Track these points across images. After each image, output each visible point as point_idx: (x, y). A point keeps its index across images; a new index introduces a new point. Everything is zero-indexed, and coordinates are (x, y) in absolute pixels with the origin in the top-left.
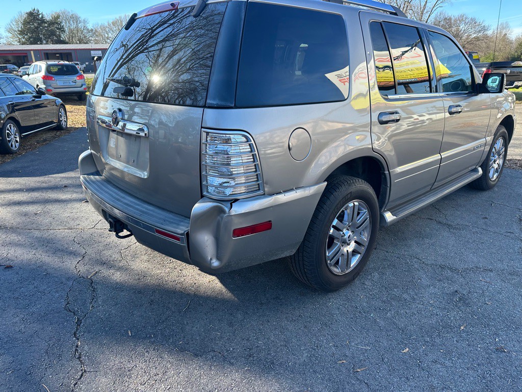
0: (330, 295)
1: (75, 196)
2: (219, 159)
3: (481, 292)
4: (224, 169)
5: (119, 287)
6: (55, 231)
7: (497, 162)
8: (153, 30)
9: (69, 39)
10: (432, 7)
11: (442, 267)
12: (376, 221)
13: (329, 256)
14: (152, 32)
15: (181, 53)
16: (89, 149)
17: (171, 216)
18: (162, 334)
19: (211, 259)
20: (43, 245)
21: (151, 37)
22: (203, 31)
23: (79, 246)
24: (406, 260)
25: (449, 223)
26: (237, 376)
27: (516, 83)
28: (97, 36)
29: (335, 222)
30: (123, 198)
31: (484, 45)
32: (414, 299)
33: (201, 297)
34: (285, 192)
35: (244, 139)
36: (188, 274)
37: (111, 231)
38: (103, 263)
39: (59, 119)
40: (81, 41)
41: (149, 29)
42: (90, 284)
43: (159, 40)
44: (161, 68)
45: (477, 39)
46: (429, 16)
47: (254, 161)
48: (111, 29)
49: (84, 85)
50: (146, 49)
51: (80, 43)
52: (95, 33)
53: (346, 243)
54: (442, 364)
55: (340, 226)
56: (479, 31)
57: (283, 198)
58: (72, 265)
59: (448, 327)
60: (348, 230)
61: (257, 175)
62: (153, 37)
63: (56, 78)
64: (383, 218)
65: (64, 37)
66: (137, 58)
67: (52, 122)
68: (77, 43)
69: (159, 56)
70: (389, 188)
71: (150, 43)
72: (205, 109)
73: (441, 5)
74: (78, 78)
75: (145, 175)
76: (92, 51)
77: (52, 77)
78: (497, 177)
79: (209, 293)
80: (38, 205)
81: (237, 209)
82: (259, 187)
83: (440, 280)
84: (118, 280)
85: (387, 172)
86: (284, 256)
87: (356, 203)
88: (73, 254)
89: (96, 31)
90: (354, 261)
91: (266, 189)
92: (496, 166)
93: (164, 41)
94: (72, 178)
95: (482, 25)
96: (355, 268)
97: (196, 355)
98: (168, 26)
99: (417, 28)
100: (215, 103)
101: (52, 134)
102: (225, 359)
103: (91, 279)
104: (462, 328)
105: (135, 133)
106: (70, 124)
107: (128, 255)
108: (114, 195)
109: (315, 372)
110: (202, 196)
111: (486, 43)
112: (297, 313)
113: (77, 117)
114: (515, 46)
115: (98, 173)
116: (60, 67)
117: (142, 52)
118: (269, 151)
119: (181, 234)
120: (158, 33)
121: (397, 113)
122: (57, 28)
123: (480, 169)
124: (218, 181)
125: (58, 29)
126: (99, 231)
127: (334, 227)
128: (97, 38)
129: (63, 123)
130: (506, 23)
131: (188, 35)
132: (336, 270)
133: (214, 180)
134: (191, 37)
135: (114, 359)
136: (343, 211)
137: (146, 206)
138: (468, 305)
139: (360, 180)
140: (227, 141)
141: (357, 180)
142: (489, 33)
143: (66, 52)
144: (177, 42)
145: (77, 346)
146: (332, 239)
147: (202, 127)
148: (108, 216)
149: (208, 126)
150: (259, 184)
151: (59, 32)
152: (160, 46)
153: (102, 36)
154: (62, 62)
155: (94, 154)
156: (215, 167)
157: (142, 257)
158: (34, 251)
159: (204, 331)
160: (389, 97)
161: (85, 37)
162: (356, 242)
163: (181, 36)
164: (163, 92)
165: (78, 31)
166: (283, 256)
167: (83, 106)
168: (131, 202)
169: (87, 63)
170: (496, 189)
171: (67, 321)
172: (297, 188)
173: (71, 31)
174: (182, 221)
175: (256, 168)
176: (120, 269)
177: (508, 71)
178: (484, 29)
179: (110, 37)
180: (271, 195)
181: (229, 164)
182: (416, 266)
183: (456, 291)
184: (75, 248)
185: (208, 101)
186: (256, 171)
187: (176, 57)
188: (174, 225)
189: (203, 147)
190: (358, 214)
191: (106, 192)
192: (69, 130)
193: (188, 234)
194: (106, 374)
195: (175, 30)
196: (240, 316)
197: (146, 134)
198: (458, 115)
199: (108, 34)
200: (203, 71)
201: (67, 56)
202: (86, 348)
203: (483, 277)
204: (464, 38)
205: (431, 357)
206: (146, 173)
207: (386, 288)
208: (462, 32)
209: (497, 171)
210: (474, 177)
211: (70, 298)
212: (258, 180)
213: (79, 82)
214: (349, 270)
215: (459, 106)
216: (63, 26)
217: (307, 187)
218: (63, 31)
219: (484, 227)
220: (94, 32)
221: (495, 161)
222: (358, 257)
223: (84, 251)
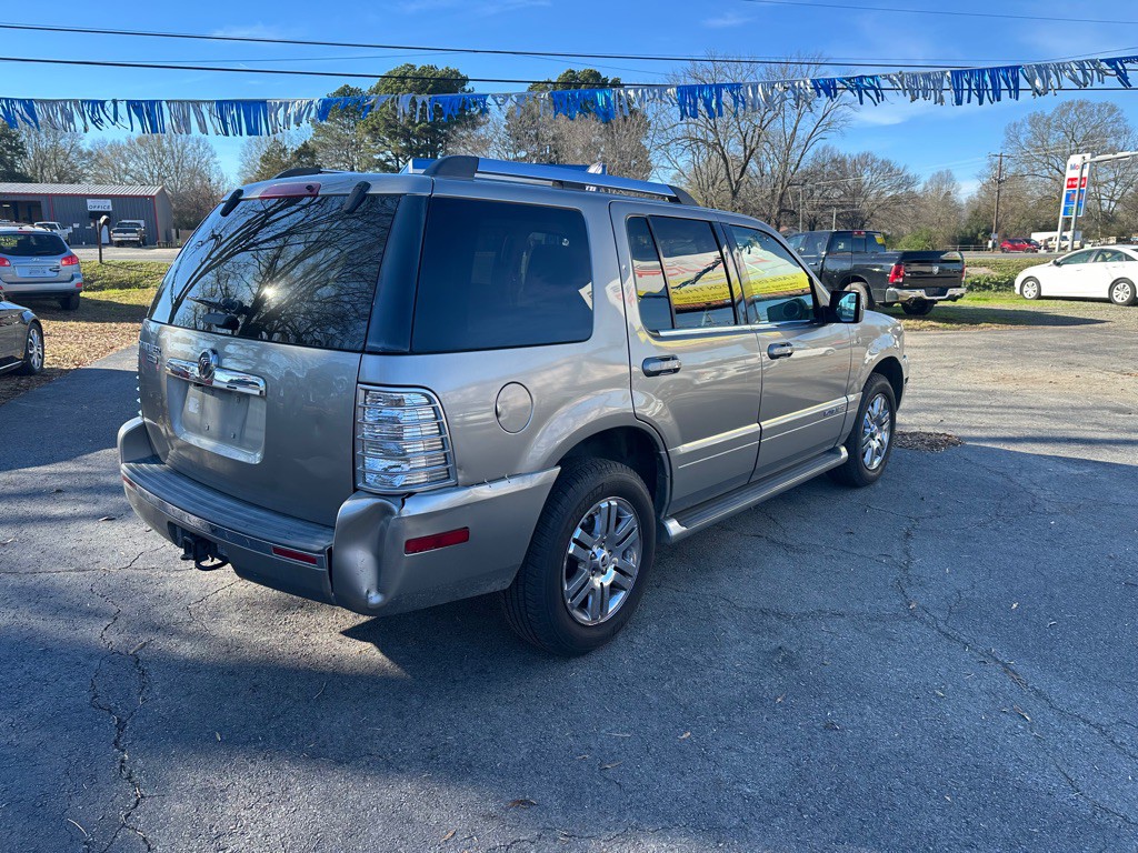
0: (573, 662)
1: (81, 509)
2: (386, 430)
3: (819, 647)
4: (392, 446)
5: (192, 667)
6: (49, 575)
7: (877, 437)
8: (268, 214)
9: (34, 171)
10: (806, 137)
11: (764, 613)
12: (652, 534)
13: (568, 592)
14: (267, 216)
15: (320, 256)
16: (138, 415)
17: (299, 525)
18: (277, 735)
19: (368, 592)
20: (29, 600)
21: (263, 225)
22: (361, 223)
23: (104, 599)
24: (706, 603)
25: (789, 542)
26: (409, 787)
27: (951, 292)
28: (101, 165)
29: (578, 533)
30: (211, 500)
31: (910, 212)
32: (710, 661)
33: (347, 676)
34: (490, 481)
35: (425, 400)
36: (320, 641)
37: (187, 559)
38: (157, 629)
39: (27, 351)
40: (62, 178)
41: (262, 212)
42: (135, 664)
43: (279, 232)
44: (282, 277)
45: (896, 200)
46: (802, 155)
47: (440, 433)
48: (135, 153)
49: (78, 276)
50: (253, 245)
51: (60, 181)
52: (96, 160)
53: (598, 570)
54: (740, 752)
55: (587, 539)
56: (899, 186)
57: (485, 492)
58: (94, 633)
59: (757, 700)
60: (602, 548)
61: (445, 455)
62: (268, 225)
63: (12, 262)
64: (663, 530)
65: (21, 166)
66: (236, 258)
67: (11, 359)
68: (52, 181)
69: (277, 257)
70: (668, 479)
71: (261, 236)
72: (366, 357)
73: (823, 135)
74: (64, 262)
75: (255, 458)
76: (88, 201)
77: (4, 260)
78: (880, 464)
79: (360, 669)
80: (7, 528)
81: (412, 508)
82: (449, 472)
83: (757, 633)
84: (188, 656)
85: (663, 452)
86: (492, 590)
87: (614, 503)
88: (96, 614)
89: (99, 156)
90: (614, 604)
91: (460, 477)
92: (875, 444)
93: (289, 232)
94: (70, 474)
95: (904, 175)
96: (617, 614)
97: (339, 762)
98: (298, 210)
99: (710, 222)
100: (379, 346)
101: (12, 383)
102: (389, 765)
103: (134, 655)
104: (779, 700)
105: (225, 386)
106: (49, 362)
107: (203, 614)
108: (193, 495)
109: (538, 773)
110: (356, 490)
111: (913, 208)
112: (516, 692)
113: (63, 347)
114: (966, 215)
115: (155, 459)
116: (22, 238)
117: (246, 250)
118: (471, 418)
119: (319, 552)
120: (279, 219)
121: (674, 358)
122: (6, 146)
123: (843, 449)
124: (382, 464)
125: (10, 148)
126: (143, 572)
127: (575, 541)
128: (101, 172)
129: (35, 360)
130: (948, 171)
131: (334, 226)
132: (584, 618)
133: (376, 464)
134: (338, 231)
135: (193, 777)
136: (591, 516)
137: (254, 511)
138: (793, 667)
139: (619, 465)
140: (399, 403)
141: (613, 465)
142: (918, 188)
143: (26, 199)
144: (314, 237)
145: (123, 761)
146: (574, 563)
147: (358, 382)
148: (179, 534)
149: (368, 379)
150: (448, 470)
151: (12, 156)
152: (280, 242)
153: (113, 167)
154: (27, 228)
155: (151, 425)
156: (377, 443)
157: (231, 615)
158: (13, 612)
159: (352, 728)
160: (662, 334)
161: (73, 168)
162: (615, 569)
163: (322, 227)
164: (283, 315)
165: (56, 154)
166: (490, 589)
167: (74, 323)
168: (226, 506)
169: (76, 226)
170: (879, 485)
171: (99, 724)
172: (511, 476)
173: (42, 155)
174: (319, 533)
175: (443, 444)
176: (189, 636)
177: (936, 269)
178: (908, 182)
179: (132, 170)
180: (467, 486)
181: (401, 439)
182: (722, 611)
183: (780, 648)
184: (97, 603)
185: (369, 344)
186: (443, 449)
187: (310, 261)
188: (307, 539)
189: (360, 411)
190: (618, 521)
191: (177, 491)
192: (49, 375)
193: (330, 551)
194: (180, 799)
195: (311, 217)
196: (415, 703)
197: (261, 392)
198: (785, 359)
199: (127, 164)
200: (357, 285)
201: (29, 209)
202: (140, 762)
203: (826, 626)
204: (871, 198)
205: (723, 742)
206: (258, 455)
207: (667, 647)
208: (867, 186)
209: (878, 453)
210: (833, 462)
211: (98, 688)
212: (446, 463)
213: (67, 270)
214: (606, 619)
215: (788, 345)
216: (22, 143)
217: (529, 474)
218: (21, 153)
219: (845, 548)
220: (94, 157)
221: (872, 436)
222: (622, 595)
223: (115, 609)
